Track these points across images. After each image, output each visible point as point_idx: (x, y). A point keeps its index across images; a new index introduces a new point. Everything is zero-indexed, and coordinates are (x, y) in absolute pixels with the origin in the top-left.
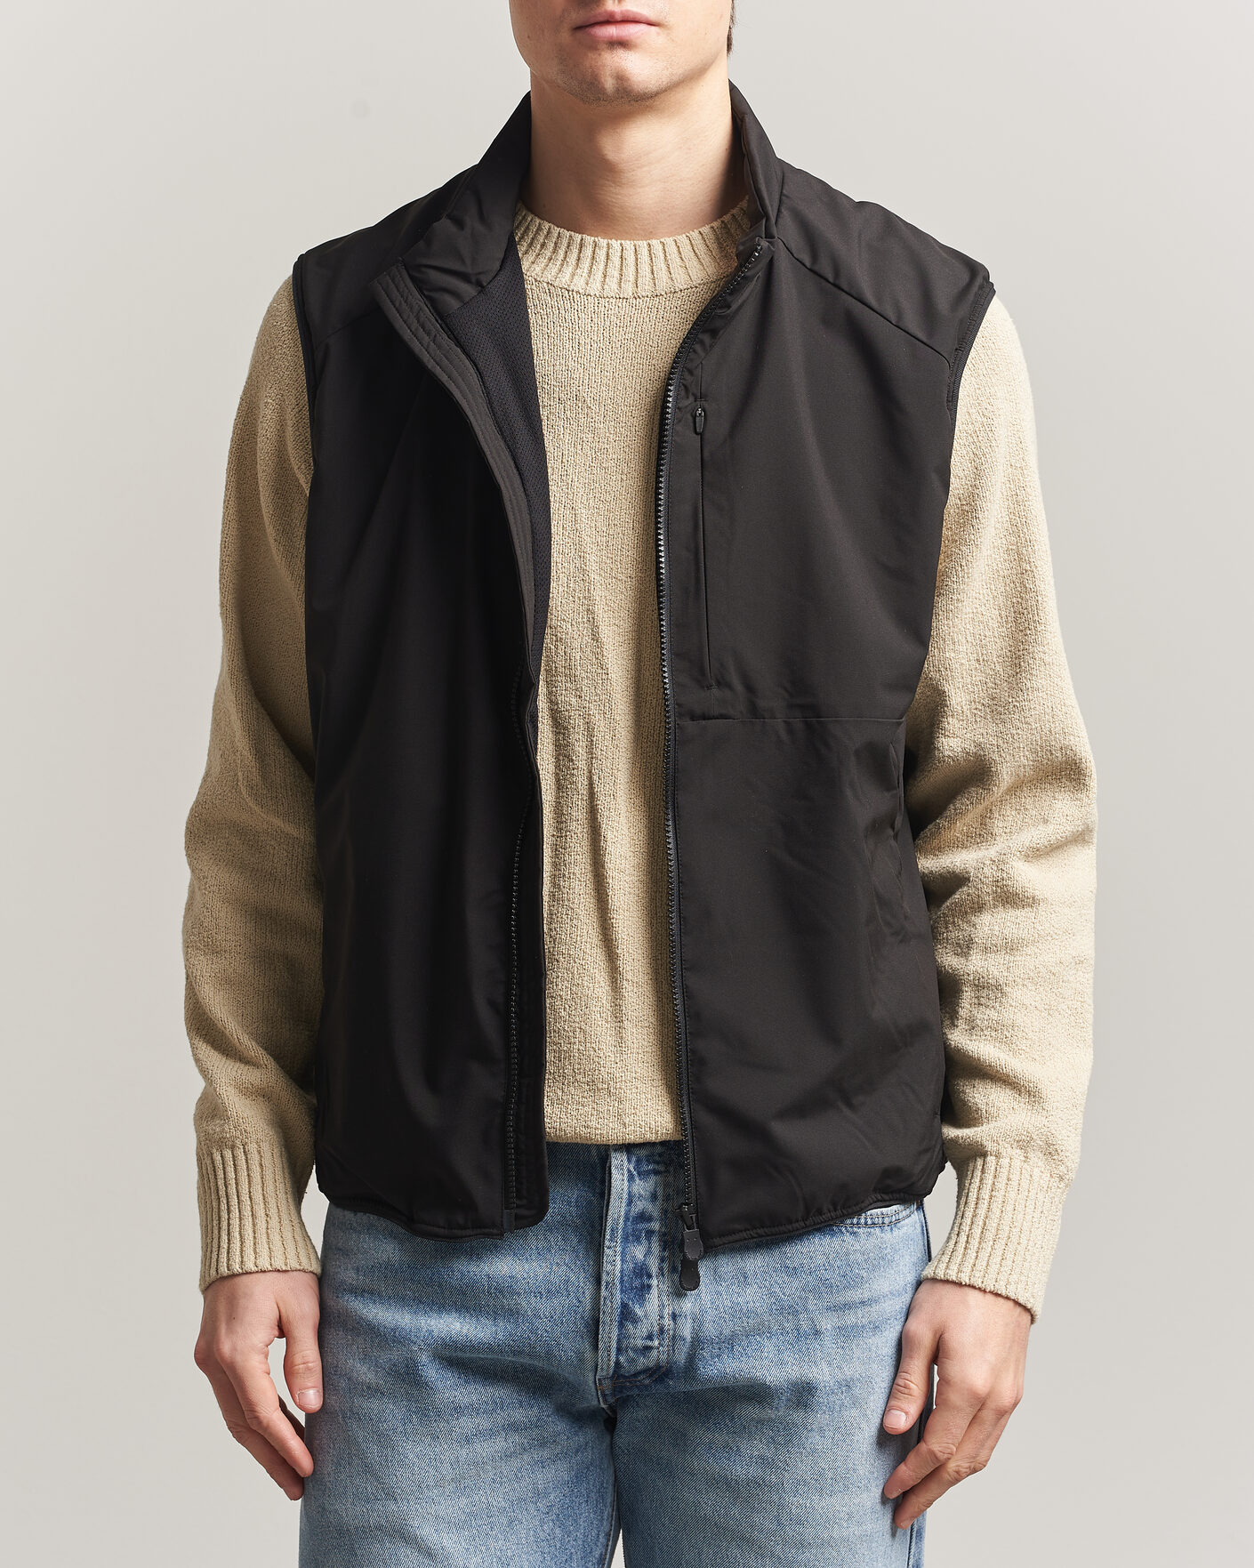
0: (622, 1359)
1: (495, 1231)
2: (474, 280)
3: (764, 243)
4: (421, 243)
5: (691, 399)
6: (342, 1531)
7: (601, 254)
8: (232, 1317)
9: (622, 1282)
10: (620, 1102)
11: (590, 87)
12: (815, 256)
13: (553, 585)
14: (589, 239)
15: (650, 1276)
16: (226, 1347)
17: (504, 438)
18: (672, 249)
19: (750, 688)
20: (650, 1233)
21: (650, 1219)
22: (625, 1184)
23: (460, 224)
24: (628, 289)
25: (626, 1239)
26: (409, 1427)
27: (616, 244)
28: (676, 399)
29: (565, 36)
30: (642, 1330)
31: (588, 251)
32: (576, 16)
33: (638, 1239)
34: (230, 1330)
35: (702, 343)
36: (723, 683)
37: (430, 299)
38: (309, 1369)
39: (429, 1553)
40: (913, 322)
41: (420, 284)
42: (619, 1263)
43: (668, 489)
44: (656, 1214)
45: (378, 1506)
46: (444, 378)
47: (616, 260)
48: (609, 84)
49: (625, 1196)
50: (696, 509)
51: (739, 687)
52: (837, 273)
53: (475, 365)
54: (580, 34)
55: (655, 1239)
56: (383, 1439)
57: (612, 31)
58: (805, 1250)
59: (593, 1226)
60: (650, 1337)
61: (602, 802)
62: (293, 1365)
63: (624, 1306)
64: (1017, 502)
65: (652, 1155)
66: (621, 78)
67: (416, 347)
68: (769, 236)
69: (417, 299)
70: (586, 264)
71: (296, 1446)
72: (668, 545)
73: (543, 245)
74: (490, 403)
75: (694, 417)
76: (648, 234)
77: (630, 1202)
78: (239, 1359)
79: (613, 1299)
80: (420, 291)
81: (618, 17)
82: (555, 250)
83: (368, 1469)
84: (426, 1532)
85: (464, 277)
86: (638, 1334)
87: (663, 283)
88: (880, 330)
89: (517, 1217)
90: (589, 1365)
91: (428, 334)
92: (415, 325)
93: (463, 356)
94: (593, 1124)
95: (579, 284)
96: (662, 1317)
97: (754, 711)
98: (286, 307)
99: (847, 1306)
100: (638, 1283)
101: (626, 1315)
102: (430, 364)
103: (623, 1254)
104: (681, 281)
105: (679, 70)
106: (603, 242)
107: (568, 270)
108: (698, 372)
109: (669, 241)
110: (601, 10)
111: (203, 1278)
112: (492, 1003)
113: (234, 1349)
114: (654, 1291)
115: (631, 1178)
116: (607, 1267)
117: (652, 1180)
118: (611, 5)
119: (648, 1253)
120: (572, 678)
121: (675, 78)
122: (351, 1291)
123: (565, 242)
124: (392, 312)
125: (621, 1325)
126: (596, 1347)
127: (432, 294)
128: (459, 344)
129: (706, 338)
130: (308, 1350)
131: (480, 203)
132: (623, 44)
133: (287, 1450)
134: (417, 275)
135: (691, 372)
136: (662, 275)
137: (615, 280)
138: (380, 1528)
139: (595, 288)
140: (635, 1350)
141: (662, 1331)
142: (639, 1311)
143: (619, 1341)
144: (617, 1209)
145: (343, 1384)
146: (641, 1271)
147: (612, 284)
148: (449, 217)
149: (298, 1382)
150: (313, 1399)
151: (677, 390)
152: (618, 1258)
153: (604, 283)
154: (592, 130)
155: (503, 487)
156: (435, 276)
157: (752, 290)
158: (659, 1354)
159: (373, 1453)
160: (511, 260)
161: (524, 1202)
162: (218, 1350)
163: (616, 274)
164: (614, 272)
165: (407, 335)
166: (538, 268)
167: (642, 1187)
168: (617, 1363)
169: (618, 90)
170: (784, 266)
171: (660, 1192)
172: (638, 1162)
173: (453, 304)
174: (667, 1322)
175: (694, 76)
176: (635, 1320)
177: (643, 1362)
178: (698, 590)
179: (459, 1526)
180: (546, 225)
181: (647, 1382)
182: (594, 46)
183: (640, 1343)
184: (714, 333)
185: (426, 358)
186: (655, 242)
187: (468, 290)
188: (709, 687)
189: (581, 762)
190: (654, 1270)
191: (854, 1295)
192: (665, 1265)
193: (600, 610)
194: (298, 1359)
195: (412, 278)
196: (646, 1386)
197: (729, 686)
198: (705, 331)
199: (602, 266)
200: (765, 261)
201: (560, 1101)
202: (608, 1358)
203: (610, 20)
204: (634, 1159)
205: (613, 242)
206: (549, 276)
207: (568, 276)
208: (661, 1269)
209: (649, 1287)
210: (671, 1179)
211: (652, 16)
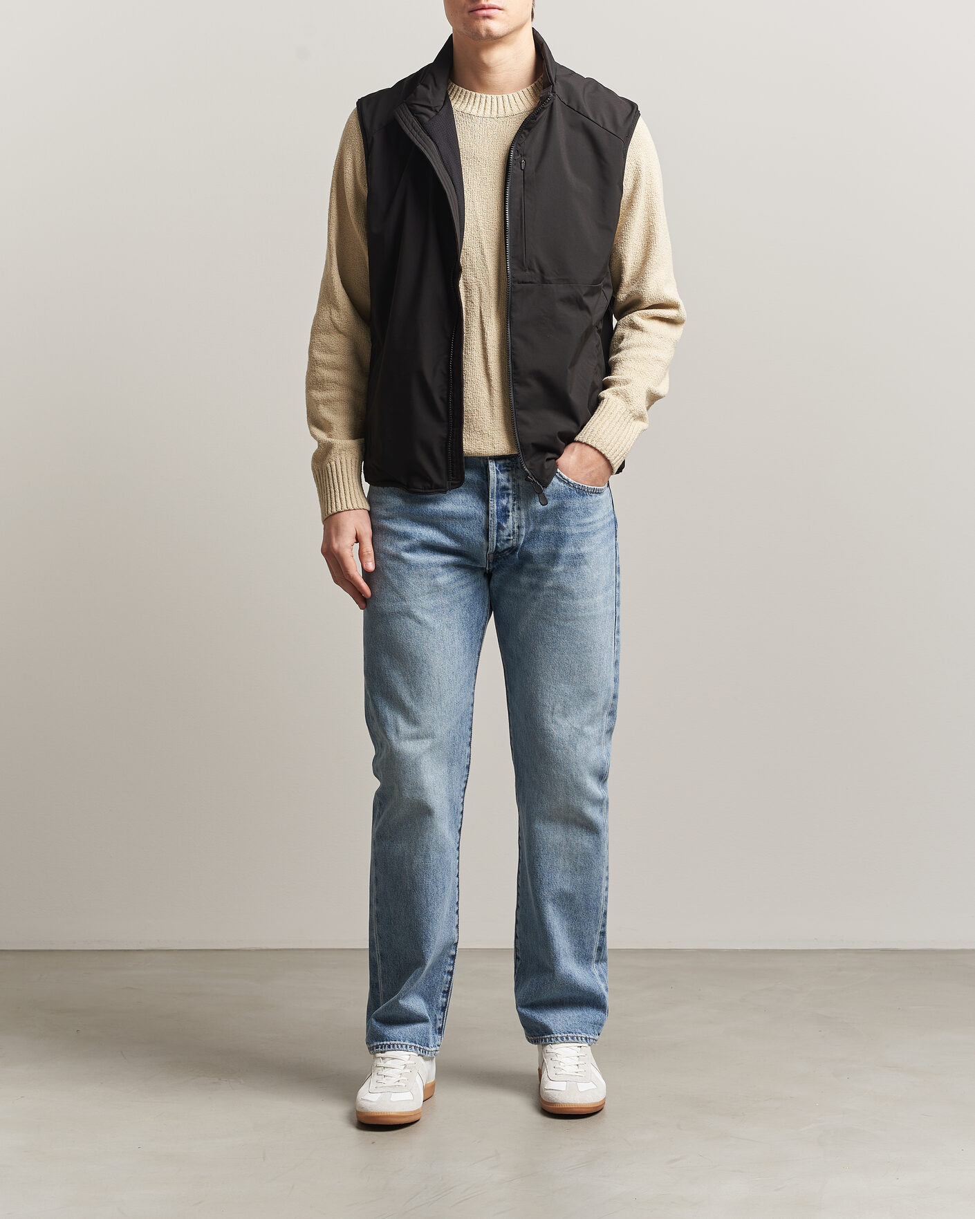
0: (498, 544)
1: (443, 490)
2: (433, 109)
3: (551, 95)
4: (413, 95)
5: (520, 156)
6: (383, 615)
7: (483, 100)
8: (337, 534)
9: (497, 514)
10: (493, 439)
11: (476, 35)
12: (569, 101)
13: (465, 232)
14: (478, 94)
15: (509, 512)
16: (336, 546)
17: (448, 172)
18: (511, 98)
19: (542, 271)
20: (508, 495)
21: (508, 489)
22: (495, 474)
23: (427, 87)
24: (494, 114)
25: (498, 497)
26: (410, 572)
27: (489, 96)
28: (514, 155)
29: (466, 15)
30: (506, 533)
31: (478, 99)
32: (470, 6)
33: (503, 497)
34: (337, 540)
35: (524, 133)
36: (531, 269)
37: (417, 117)
38: (369, 554)
39: (419, 622)
40: (609, 126)
41: (413, 112)
42: (496, 507)
43: (510, 191)
44: (510, 487)
45: (398, 604)
46: (422, 149)
47: (489, 102)
48: (484, 33)
49: (496, 480)
50: (521, 200)
51: (537, 271)
52: (578, 107)
53: (435, 143)
54: (471, 14)
55: (510, 497)
56: (399, 577)
57: (484, 12)
58: (572, 501)
59: (485, 492)
60: (509, 535)
61: (485, 319)
62: (362, 553)
63: (499, 523)
64: (650, 199)
65: (505, 464)
66: (488, 31)
67: (411, 137)
68: (553, 92)
69: (412, 118)
70: (477, 104)
71: (364, 585)
72: (510, 214)
73: (460, 96)
74: (442, 158)
75: (521, 163)
76: (501, 92)
77: (498, 482)
78: (341, 551)
79: (494, 521)
80: (413, 115)
81: (487, 7)
82: (464, 99)
83: (394, 589)
84: (418, 613)
85: (430, 108)
86: (504, 534)
87: (509, 112)
88: (596, 129)
89: (452, 484)
90: (485, 547)
91: (416, 131)
92: (411, 128)
93: (430, 140)
94: (482, 448)
95: (474, 112)
96: (514, 528)
97: (544, 281)
98: (355, 120)
99: (584, 525)
100: (504, 514)
101: (500, 527)
102: (417, 143)
103: (497, 503)
104: (516, 111)
105: (511, 27)
106: (484, 95)
107: (470, 107)
108: (523, 145)
109: (510, 95)
110: (480, 4)
111: (322, 517)
112: (442, 399)
113: (339, 547)
114: (511, 517)
115: (497, 472)
116: (491, 508)
117: (507, 473)
118: (483, 2)
119: (508, 502)
120: (473, 270)
121: (510, 30)
122: (384, 519)
123: (469, 95)
124: (402, 123)
125: (498, 531)
126: (488, 540)
127: (418, 115)
128: (428, 135)
129: (526, 131)
130: (368, 547)
131: (434, 79)
132: (489, 17)
133: (360, 587)
134: (412, 108)
135: (520, 145)
136: (508, 108)
137: (489, 111)
138: (399, 612)
139: (481, 113)
140: (504, 541)
141: (514, 533)
142: (504, 526)
143: (497, 538)
144: (493, 485)
145: (382, 556)
146: (505, 509)
147: (488, 112)
148: (422, 84)
149: (365, 559)
150: (371, 566)
151: (514, 151)
152: (495, 505)
153: (484, 112)
154: (477, 51)
155: (447, 193)
156: (418, 108)
157: (545, 113)
158: (512, 542)
159: (396, 582)
160: (447, 101)
161: (455, 478)
162: (332, 548)
163: (490, 108)
164: (488, 107)
165: (408, 132)
166: (457, 105)
167: (502, 476)
168: (497, 546)
169: (487, 36)
170: (557, 104)
171: (510, 478)
172: (500, 466)
173: (426, 119)
174: (516, 529)
175: (519, 28)
176: (503, 529)
177: (507, 546)
178: (521, 233)
179: (431, 612)
180: (461, 88)
181: (508, 554)
182: (477, 18)
183: (505, 538)
184: (529, 130)
185: (415, 141)
186: (504, 95)
187: (432, 114)
188: (525, 271)
189: (477, 303)
190: (510, 509)
191: (588, 520)
192: (515, 507)
193: (484, 242)
194: (364, 550)
195: (409, 109)
196: (507, 556)
197: (534, 270)
198: (526, 129)
199: (484, 105)
200: (550, 103)
201: (468, 439)
202: (493, 545)
203: (484, 8)
204: (498, 465)
205: (488, 95)
206: (462, 109)
207: (470, 109)
208: (513, 509)
209: (509, 516)
210: (514, 473)
211: (500, 6)
